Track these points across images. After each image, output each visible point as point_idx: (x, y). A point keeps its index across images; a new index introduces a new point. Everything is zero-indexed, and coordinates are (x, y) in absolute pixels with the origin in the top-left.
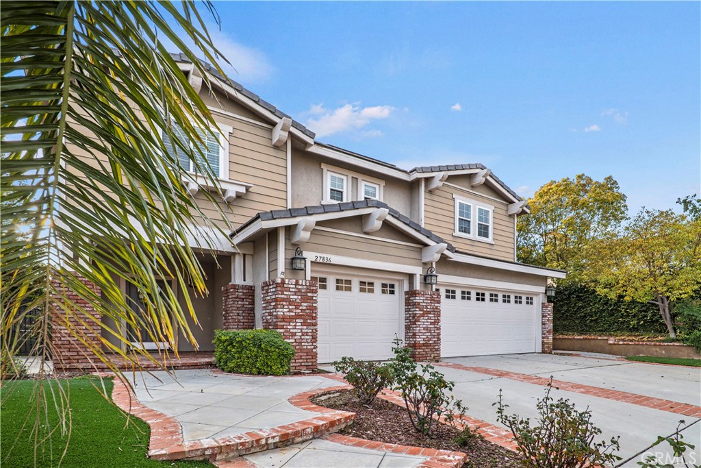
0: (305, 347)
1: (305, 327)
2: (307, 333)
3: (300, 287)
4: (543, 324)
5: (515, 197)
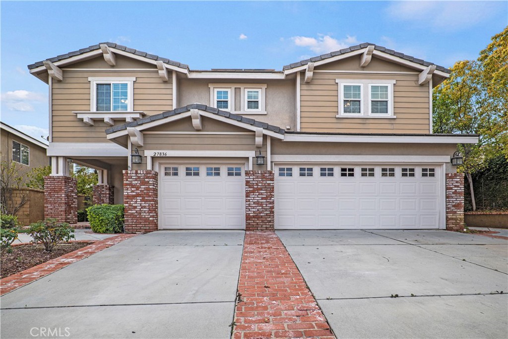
0: (144, 216)
1: (143, 203)
2: (145, 206)
3: (139, 175)
4: (447, 197)
5: (422, 64)
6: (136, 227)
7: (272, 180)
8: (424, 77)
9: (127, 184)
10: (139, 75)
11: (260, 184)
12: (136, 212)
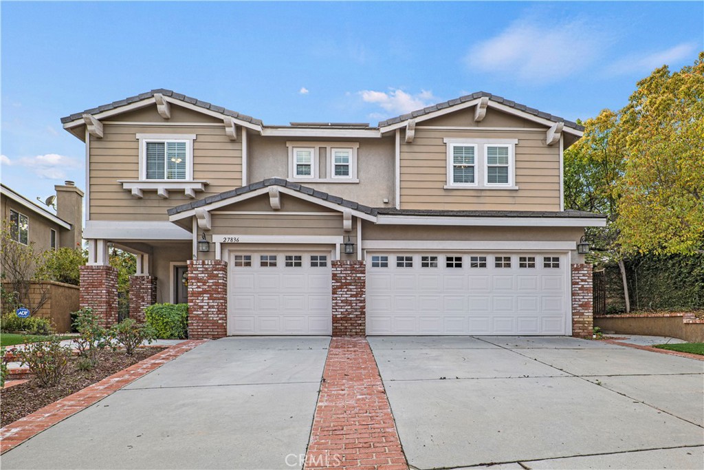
0: (211, 318)
1: (211, 301)
3: (207, 267)
4: (573, 294)
6: (203, 331)
7: (363, 272)
9: (192, 278)
10: (201, 131)
11: (348, 278)
12: (203, 313)
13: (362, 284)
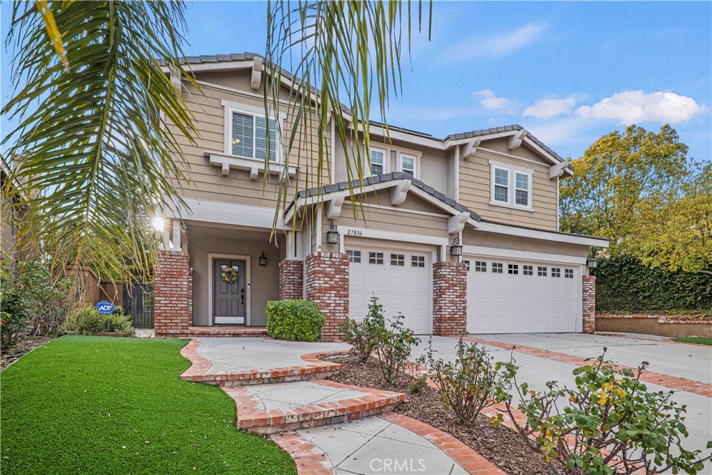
0: (338, 318)
1: (338, 299)
2: (340, 304)
3: (334, 260)
4: (584, 300)
5: (556, 158)
6: (330, 332)
7: (466, 274)
8: (557, 171)
10: (291, 111)
11: (455, 279)
12: (330, 312)
13: (463, 286)
